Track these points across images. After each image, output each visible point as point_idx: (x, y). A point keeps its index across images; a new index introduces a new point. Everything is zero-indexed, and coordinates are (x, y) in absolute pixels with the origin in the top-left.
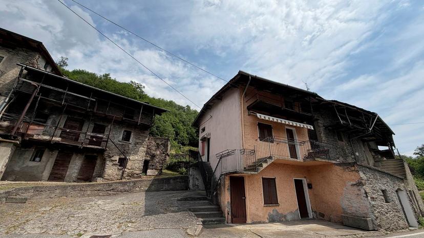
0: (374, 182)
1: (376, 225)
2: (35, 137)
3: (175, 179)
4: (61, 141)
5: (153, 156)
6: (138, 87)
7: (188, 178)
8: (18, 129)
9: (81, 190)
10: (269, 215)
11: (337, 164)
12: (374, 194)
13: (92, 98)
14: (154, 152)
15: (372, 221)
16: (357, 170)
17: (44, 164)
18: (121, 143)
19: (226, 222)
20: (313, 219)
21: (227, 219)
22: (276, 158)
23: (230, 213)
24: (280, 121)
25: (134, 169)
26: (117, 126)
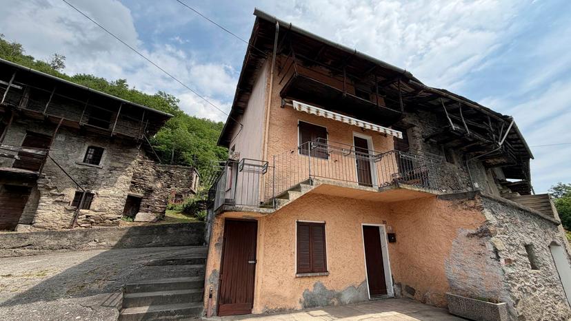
0: (511, 230)
1: (514, 317)
5: (150, 191)
6: (170, 100)
10: (306, 295)
11: (440, 197)
12: (510, 252)
13: (13, 83)
15: (507, 307)
16: (480, 207)
18: (80, 167)
19: (202, 313)
20: (395, 297)
21: (206, 307)
22: (321, 183)
23: (215, 295)
24: (346, 119)
25: (105, 210)
26: (74, 138)
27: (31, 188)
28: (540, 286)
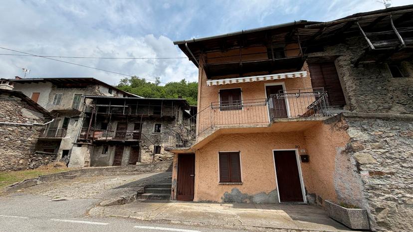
1: (373, 222)
2: (99, 139)
4: (113, 139)
8: (89, 135)
10: (226, 195)
11: (325, 122)
13: (126, 105)
16: (346, 127)
17: (109, 155)
18: (154, 135)
19: (170, 198)
21: (172, 195)
22: (219, 128)
23: (175, 190)
25: (166, 154)
26: (149, 122)
27: (138, 147)
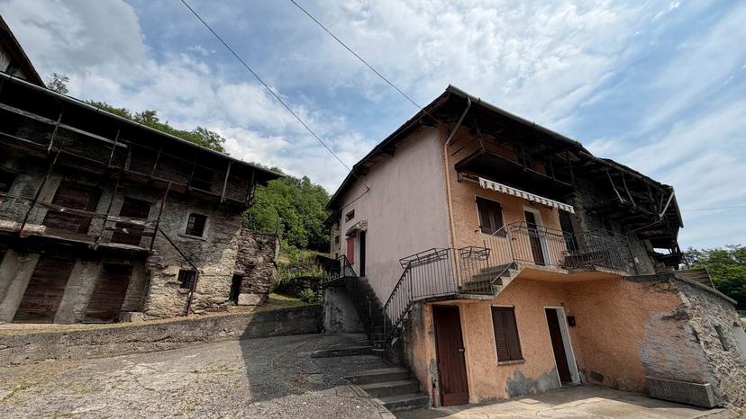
0: (702, 312)
1: (718, 397)
3: (298, 310)
4: (46, 232)
5: (251, 267)
6: (213, 140)
7: (321, 308)
9: (93, 342)
10: (509, 384)
11: (628, 279)
12: (706, 334)
13: (118, 141)
14: (251, 259)
15: (712, 388)
16: (675, 290)
18: (183, 240)
19: (430, 404)
20: (581, 385)
21: (431, 397)
22: (524, 267)
23: (437, 384)
24: (519, 193)
25: (211, 293)
26: (175, 205)
27: (132, 267)
28: (732, 367)
